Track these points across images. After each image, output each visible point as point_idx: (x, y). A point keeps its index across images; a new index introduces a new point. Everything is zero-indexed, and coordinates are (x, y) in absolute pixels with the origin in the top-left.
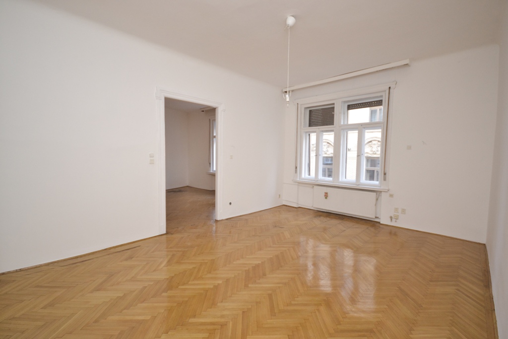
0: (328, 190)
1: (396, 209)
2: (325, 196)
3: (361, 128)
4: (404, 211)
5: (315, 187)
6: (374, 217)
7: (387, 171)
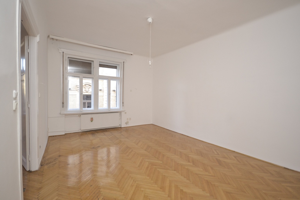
0: (93, 116)
1: (128, 119)
2: (91, 120)
3: (109, 79)
4: (130, 119)
5: (81, 115)
6: (119, 125)
7: (124, 102)
